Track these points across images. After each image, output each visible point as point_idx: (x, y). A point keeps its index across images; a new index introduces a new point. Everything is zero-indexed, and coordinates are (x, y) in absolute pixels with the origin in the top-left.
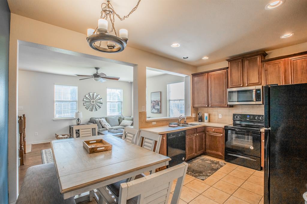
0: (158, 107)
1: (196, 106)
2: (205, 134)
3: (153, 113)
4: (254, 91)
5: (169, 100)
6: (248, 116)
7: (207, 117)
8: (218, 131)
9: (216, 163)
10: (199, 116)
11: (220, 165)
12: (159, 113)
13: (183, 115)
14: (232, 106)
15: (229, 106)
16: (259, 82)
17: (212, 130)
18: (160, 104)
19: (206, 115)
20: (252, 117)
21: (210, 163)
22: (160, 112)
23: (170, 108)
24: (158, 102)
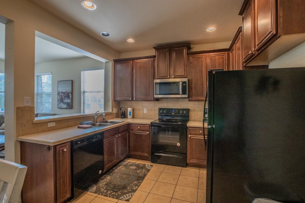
0: (68, 101)
1: (118, 99)
2: (129, 133)
3: (61, 108)
4: (181, 83)
5: (84, 92)
6: (173, 110)
7: (130, 112)
8: (143, 128)
9: (142, 168)
10: (121, 111)
11: (146, 169)
12: (69, 108)
13: (102, 111)
14: (157, 100)
15: (155, 99)
16: (185, 74)
17: (137, 128)
18: (71, 96)
19: (130, 110)
20: (177, 111)
21: (136, 169)
22: (71, 106)
23: (86, 102)
24: (68, 94)
